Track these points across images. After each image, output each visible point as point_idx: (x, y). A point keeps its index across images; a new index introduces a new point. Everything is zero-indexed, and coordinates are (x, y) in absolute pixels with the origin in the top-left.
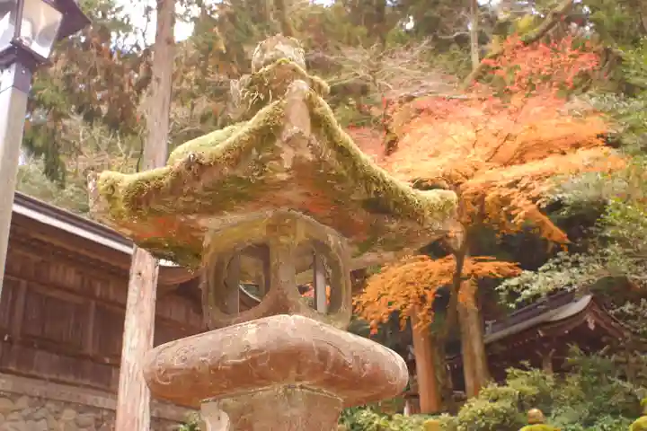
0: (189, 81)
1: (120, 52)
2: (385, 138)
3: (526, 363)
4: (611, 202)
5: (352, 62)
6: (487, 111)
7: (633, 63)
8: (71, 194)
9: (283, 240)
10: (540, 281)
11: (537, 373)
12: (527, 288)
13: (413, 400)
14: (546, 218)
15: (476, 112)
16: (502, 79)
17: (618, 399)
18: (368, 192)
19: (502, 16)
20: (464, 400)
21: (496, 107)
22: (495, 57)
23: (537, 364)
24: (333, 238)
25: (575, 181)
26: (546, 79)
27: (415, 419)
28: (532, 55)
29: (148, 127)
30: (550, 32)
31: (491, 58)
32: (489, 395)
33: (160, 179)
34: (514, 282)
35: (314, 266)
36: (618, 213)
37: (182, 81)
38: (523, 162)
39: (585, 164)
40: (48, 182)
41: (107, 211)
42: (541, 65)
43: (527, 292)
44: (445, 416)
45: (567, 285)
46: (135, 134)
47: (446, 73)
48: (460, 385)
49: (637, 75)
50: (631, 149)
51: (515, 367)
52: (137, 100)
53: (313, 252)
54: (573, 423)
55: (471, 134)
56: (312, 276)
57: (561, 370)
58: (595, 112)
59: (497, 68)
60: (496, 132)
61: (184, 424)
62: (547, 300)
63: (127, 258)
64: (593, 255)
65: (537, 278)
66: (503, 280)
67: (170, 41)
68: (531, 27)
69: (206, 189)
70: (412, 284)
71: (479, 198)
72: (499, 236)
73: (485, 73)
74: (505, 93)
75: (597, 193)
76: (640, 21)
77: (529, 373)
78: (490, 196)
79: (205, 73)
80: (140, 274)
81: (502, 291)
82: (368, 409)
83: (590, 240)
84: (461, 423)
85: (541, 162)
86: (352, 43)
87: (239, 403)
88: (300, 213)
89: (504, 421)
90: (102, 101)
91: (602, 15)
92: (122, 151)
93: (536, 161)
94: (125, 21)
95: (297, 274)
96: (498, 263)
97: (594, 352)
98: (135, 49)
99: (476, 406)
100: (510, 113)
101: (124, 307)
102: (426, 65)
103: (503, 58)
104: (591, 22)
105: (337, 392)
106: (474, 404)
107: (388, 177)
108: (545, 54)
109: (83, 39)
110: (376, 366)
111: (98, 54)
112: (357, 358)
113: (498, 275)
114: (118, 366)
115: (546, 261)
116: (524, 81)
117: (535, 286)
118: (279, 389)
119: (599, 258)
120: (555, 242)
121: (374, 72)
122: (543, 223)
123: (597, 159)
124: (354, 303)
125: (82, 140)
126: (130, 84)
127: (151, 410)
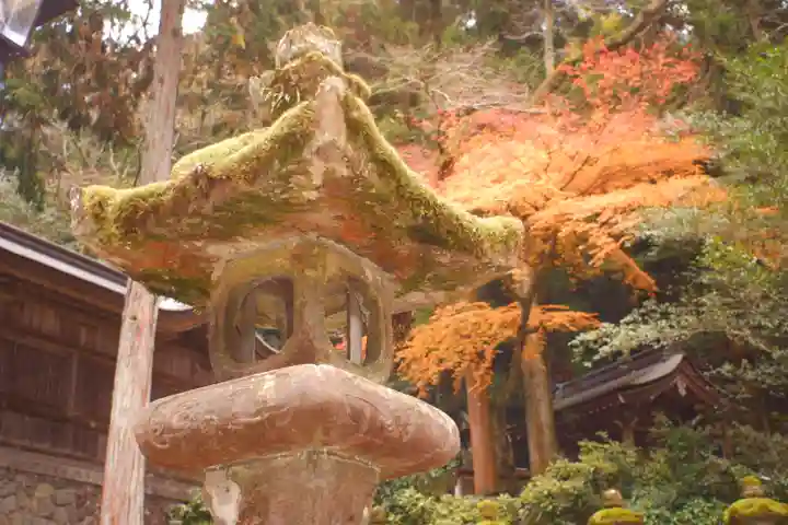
0: (200, 83)
1: (115, 45)
2: (438, 160)
3: (604, 435)
4: (709, 240)
5: (400, 65)
6: (563, 129)
7: (739, 75)
8: (51, 219)
9: (309, 273)
10: (622, 336)
11: (615, 446)
12: (606, 343)
13: (466, 478)
14: (631, 261)
15: (549, 130)
16: (581, 90)
17: (712, 479)
18: (416, 215)
19: (583, 15)
20: (527, 478)
21: (573, 124)
22: (573, 63)
23: (616, 436)
24: (370, 272)
25: (667, 216)
26: (635, 91)
27: (469, 500)
28: (618, 61)
29: (149, 138)
30: (640, 35)
31: (568, 63)
32: (558, 473)
33: (160, 195)
34: (590, 336)
35: (347, 307)
36: (718, 254)
37: (190, 84)
38: (605, 192)
39: (680, 195)
40: (22, 204)
41: (93, 234)
42: (628, 74)
43: (606, 349)
44: (505, 497)
45: (654, 341)
46: (132, 146)
47: (515, 81)
48: (523, 459)
49: (743, 89)
50: (734, 178)
51: (590, 440)
52: (135, 106)
53: (347, 290)
54: (658, 507)
55: (543, 156)
56: (345, 320)
57: (644, 443)
58: (692, 132)
59: (576, 77)
60: (573, 153)
61: (186, 503)
62: (630, 359)
63: (119, 300)
64: (686, 306)
65: (619, 332)
66: (578, 334)
67: (177, 32)
68: (617, 29)
69: (216, 209)
70: (469, 336)
71: (551, 234)
72: (573, 281)
73: (561, 82)
74: (585, 108)
75: (692, 231)
76: (747, 26)
77: (606, 446)
78: (564, 231)
79: (219, 74)
80: (135, 318)
81: (576, 347)
82: (412, 488)
83: (683, 288)
84: (523, 505)
85: (627, 191)
86: (401, 41)
87: (252, 472)
88: (332, 242)
89: (576, 503)
90: (91, 105)
91: (703, 15)
92: (115, 167)
93: (620, 190)
94: (122, 6)
95: (326, 316)
96: (572, 313)
97: (684, 422)
98: (133, 42)
99: (542, 484)
100: (591, 132)
101: (114, 359)
102: (489, 71)
103: (582, 65)
104: (689, 23)
105: (374, 460)
106: (538, 483)
107: (440, 200)
108: (633, 62)
109: (69, 28)
110: (420, 428)
111: (88, 47)
112: (397, 419)
113: (571, 328)
114: (105, 431)
115: (629, 312)
116: (607, 93)
117: (616, 342)
118: (301, 455)
119: (693, 308)
120: (641, 290)
121: (428, 78)
122: (627, 265)
123: (694, 190)
124: (397, 360)
125: (65, 153)
126: (127, 84)
127: (146, 486)
